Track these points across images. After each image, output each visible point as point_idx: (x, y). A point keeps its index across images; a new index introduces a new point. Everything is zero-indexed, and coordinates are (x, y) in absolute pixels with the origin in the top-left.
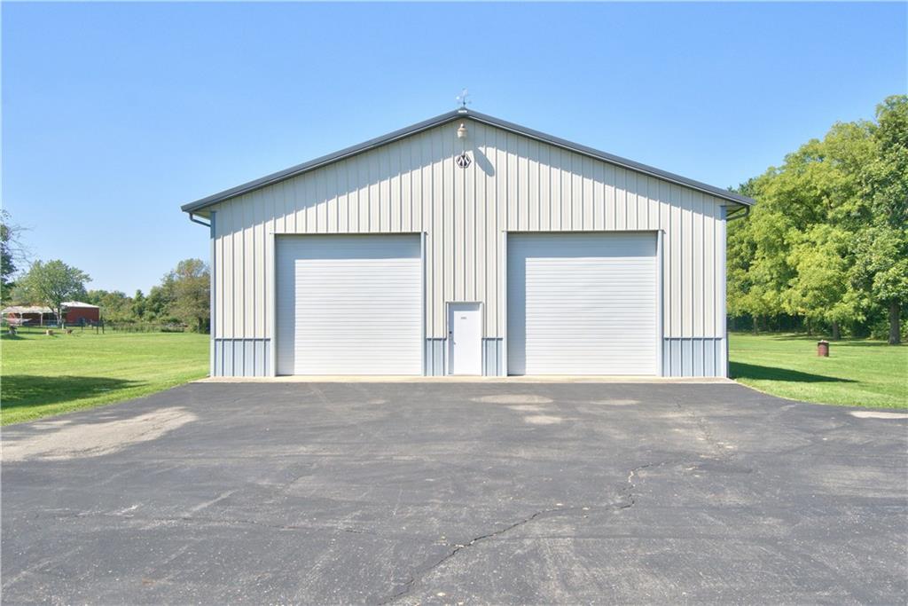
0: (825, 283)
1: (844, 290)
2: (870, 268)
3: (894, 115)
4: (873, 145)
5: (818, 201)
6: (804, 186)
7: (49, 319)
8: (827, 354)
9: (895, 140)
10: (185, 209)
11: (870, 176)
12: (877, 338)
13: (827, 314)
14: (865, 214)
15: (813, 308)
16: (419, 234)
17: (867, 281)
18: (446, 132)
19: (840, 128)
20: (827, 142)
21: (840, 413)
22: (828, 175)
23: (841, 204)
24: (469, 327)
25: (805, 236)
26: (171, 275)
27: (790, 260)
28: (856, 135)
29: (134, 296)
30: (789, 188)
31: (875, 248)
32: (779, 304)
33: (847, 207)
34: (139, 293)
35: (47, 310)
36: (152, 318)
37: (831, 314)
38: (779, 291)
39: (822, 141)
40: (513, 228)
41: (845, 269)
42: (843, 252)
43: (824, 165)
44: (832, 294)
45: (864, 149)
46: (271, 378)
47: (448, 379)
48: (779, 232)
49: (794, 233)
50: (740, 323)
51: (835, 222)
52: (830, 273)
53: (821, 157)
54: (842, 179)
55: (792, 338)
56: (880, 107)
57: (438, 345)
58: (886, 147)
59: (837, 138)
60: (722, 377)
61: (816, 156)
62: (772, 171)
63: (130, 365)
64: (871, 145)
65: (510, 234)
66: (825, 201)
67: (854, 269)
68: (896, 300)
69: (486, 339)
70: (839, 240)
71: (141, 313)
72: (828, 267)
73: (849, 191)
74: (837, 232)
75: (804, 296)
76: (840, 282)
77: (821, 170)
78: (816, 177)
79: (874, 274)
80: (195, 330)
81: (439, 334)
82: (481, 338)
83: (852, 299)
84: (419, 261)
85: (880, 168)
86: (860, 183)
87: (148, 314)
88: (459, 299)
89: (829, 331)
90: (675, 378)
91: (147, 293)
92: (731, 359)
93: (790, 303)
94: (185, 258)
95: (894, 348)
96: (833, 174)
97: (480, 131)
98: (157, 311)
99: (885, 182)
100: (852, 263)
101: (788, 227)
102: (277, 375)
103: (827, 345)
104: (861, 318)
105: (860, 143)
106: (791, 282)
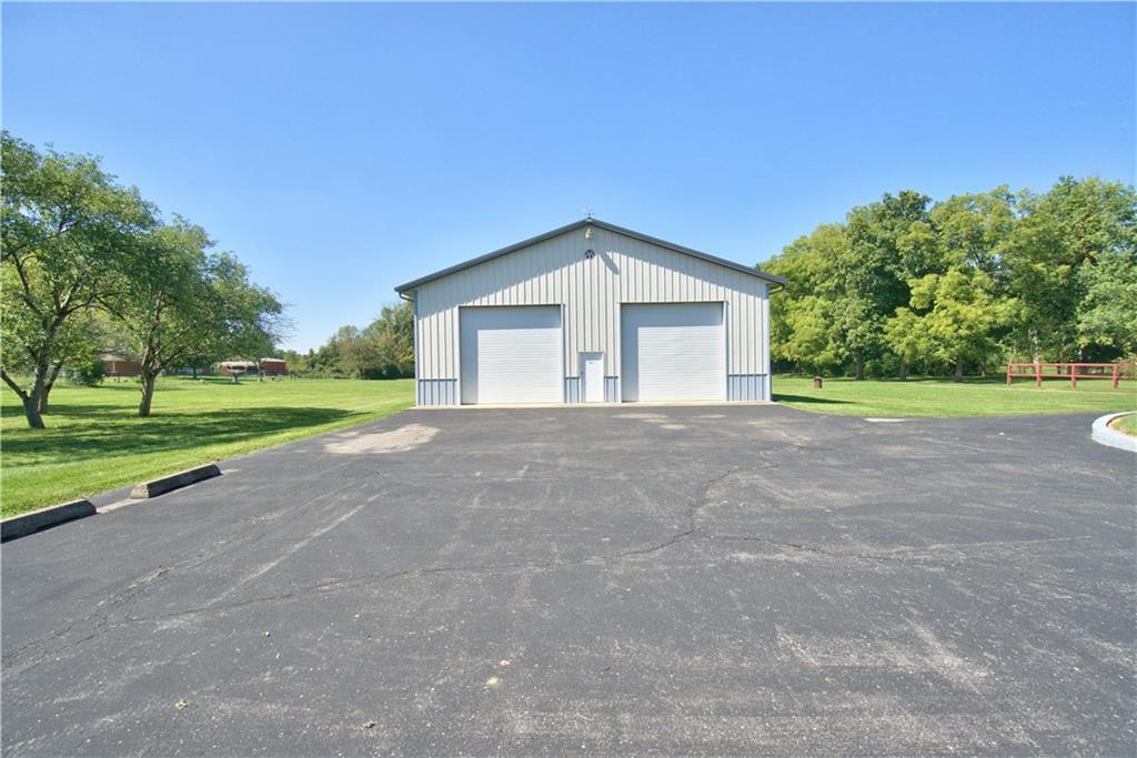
0: (815, 337)
1: (827, 343)
2: (844, 327)
3: (859, 220)
4: (844, 240)
5: (807, 280)
6: (797, 269)
7: (252, 370)
8: (821, 387)
9: (861, 237)
10: (396, 290)
11: (844, 262)
12: (849, 376)
13: (815, 359)
14: (840, 289)
15: (805, 355)
16: (559, 305)
17: (843, 335)
18: (578, 234)
19: (822, 228)
20: (813, 238)
21: (859, 419)
22: (814, 261)
23: (823, 282)
24: (595, 370)
25: (798, 305)
26: (335, 338)
27: (788, 321)
28: (833, 233)
29: (307, 353)
30: (787, 270)
31: (848, 313)
32: (780, 353)
33: (827, 284)
34: (311, 351)
35: (251, 364)
36: (321, 369)
37: (819, 359)
38: (780, 343)
39: (809, 237)
40: (625, 301)
41: (827, 327)
42: (825, 315)
43: (812, 254)
44: (819, 344)
45: (839, 244)
46: (458, 406)
47: (581, 405)
48: (780, 302)
49: (790, 302)
50: (780, 366)
51: (818, 294)
52: (817, 330)
53: (809, 248)
54: (824, 265)
55: (790, 377)
56: (848, 214)
57: (573, 382)
58: (855, 241)
59: (820, 235)
60: (768, 401)
61: (804, 248)
62: (774, 257)
63: (344, 400)
64: (844, 241)
65: (622, 305)
66: (812, 279)
67: (834, 327)
68: (862, 348)
69: (607, 378)
70: (824, 307)
71: (313, 366)
72: (816, 326)
73: (828, 273)
74: (821, 301)
75: (799, 346)
76: (824, 337)
77: (809, 258)
78: (806, 263)
79: (847, 331)
80: (357, 377)
81: (575, 374)
82: (602, 376)
83: (833, 349)
84: (560, 330)
85: (851, 256)
86: (837, 268)
87: (318, 366)
88: (588, 350)
89: (815, 371)
90: (736, 402)
91: (316, 351)
92: (774, 393)
93: (789, 351)
94: (344, 325)
95: (861, 382)
96: (819, 260)
97: (601, 234)
98: (324, 364)
99: (855, 267)
100: (833, 323)
101: (786, 298)
102: (462, 404)
103: (820, 381)
104: (838, 362)
105: (835, 239)
106: (790, 337)
